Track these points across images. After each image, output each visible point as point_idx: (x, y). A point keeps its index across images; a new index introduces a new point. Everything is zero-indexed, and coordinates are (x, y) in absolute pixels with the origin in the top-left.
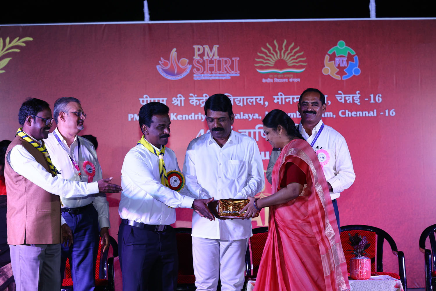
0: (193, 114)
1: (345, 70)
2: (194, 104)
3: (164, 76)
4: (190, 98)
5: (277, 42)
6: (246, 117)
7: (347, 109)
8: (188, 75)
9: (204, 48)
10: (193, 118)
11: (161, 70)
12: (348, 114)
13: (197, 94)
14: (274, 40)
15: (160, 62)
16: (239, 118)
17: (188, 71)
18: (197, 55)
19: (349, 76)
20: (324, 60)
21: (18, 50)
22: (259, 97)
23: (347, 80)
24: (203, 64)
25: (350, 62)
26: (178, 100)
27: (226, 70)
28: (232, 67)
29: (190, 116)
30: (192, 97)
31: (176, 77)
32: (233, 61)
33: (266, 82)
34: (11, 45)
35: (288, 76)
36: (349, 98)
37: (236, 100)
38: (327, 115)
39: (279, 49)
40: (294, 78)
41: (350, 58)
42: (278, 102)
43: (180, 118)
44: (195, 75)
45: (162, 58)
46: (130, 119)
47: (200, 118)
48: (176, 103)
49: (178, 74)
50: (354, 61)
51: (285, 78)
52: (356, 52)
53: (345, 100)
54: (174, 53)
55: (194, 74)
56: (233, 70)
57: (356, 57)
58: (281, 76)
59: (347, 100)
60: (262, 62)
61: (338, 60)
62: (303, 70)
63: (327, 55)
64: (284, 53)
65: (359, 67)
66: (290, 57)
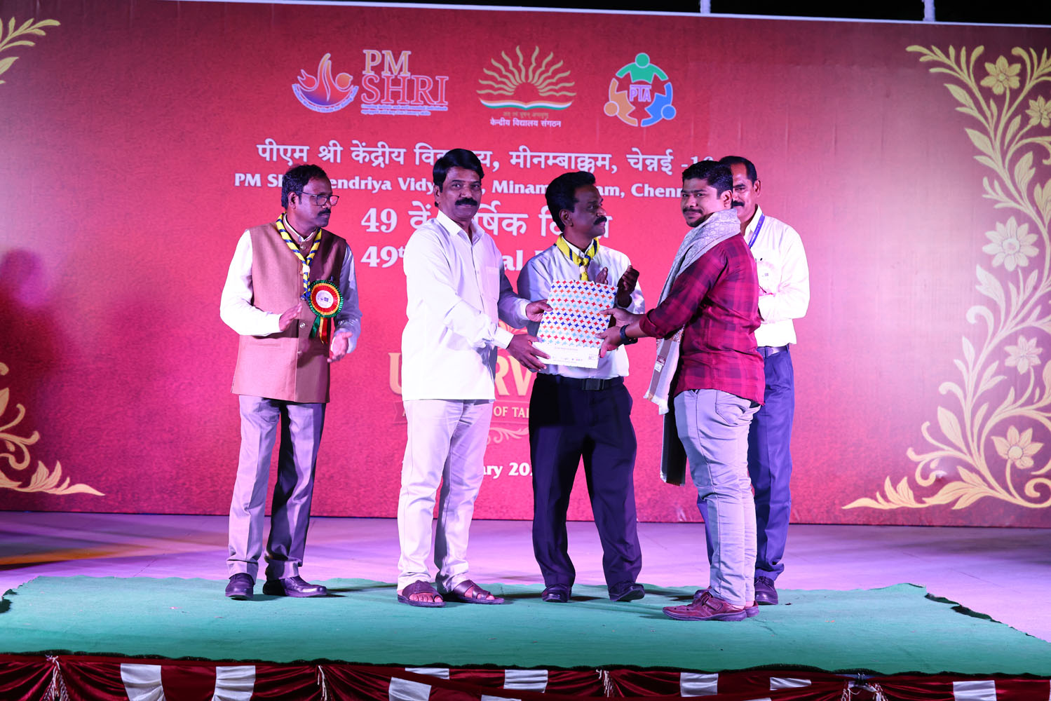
0: (357, 178)
1: (646, 109)
2: (360, 159)
3: (305, 105)
4: (352, 149)
5: (521, 50)
7: (646, 183)
8: (351, 103)
9: (383, 56)
10: (357, 187)
11: (300, 92)
12: (649, 192)
13: (366, 142)
14: (516, 46)
15: (299, 77)
17: (352, 97)
18: (370, 68)
19: (652, 121)
20: (608, 87)
21: (31, 44)
23: (647, 128)
24: (381, 85)
25: (656, 94)
26: (329, 152)
27: (422, 98)
28: (434, 94)
29: (351, 182)
30: (357, 146)
31: (327, 108)
32: (436, 83)
33: (498, 125)
34: (17, 33)
35: (539, 114)
36: (652, 162)
38: (609, 191)
39: (523, 64)
40: (548, 120)
41: (657, 86)
42: (518, 164)
44: (363, 106)
45: (302, 71)
46: (237, 184)
47: (370, 187)
48: (325, 156)
49: (332, 102)
50: (664, 94)
51: (532, 119)
52: (669, 76)
53: (645, 166)
54: (326, 62)
55: (363, 102)
56: (436, 99)
58: (525, 114)
59: (648, 166)
60: (491, 87)
61: (635, 89)
62: (569, 104)
63: (614, 79)
64: (534, 72)
65: (673, 105)
66: (545, 79)
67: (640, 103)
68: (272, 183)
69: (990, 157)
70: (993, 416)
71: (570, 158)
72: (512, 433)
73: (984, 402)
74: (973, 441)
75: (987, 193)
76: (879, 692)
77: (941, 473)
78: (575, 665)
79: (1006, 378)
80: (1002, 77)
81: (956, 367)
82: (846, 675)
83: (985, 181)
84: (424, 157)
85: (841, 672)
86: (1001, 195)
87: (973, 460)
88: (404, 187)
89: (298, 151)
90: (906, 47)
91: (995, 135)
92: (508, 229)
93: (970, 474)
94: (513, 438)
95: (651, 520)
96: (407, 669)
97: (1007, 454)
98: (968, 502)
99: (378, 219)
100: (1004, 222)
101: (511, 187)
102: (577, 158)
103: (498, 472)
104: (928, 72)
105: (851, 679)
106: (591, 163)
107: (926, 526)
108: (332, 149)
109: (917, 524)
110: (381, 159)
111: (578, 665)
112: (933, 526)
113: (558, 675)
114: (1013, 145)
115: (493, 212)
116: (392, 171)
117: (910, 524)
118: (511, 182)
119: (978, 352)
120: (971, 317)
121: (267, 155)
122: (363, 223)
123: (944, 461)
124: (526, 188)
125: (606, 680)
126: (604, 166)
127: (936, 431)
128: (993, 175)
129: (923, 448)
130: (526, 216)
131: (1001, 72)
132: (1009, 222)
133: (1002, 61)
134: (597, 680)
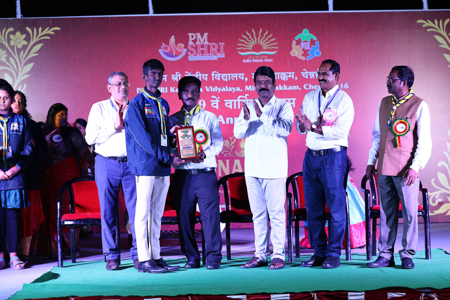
1: (308, 52)
3: (164, 58)
5: (254, 30)
6: (230, 89)
7: (310, 83)
8: (184, 57)
9: (196, 35)
11: (162, 53)
12: (311, 87)
13: (191, 72)
15: (162, 46)
16: (225, 91)
17: (184, 54)
18: (191, 41)
19: (311, 57)
20: (292, 44)
21: (49, 38)
22: (240, 74)
23: (309, 60)
24: (196, 48)
25: (312, 46)
26: (176, 77)
27: (214, 53)
28: (219, 50)
31: (174, 58)
32: (219, 46)
33: (246, 62)
34: (43, 33)
35: (263, 57)
36: (312, 75)
37: (222, 77)
38: (294, 88)
39: (256, 36)
40: (267, 59)
41: (312, 42)
44: (189, 57)
45: (163, 44)
48: (174, 79)
49: (177, 55)
50: (315, 45)
51: (261, 59)
52: (317, 37)
53: (309, 76)
54: (173, 39)
55: (189, 56)
56: (220, 53)
57: (317, 43)
58: (257, 57)
60: (242, 46)
61: (303, 44)
62: (275, 52)
63: (294, 41)
64: (260, 39)
65: (320, 50)
66: (265, 42)
76: (436, 297)
77: (441, 200)
78: (301, 291)
81: (444, 155)
82: (421, 290)
84: (216, 77)
85: (418, 289)
88: (208, 90)
90: (417, 20)
96: (228, 296)
102: (280, 75)
104: (426, 31)
105: (423, 292)
106: (286, 76)
107: (435, 223)
108: (177, 76)
109: (431, 222)
111: (303, 291)
112: (438, 222)
113: (294, 296)
115: (246, 99)
123: (442, 195)
125: (316, 297)
126: (291, 77)
127: (438, 183)
129: (433, 190)
134: (311, 297)
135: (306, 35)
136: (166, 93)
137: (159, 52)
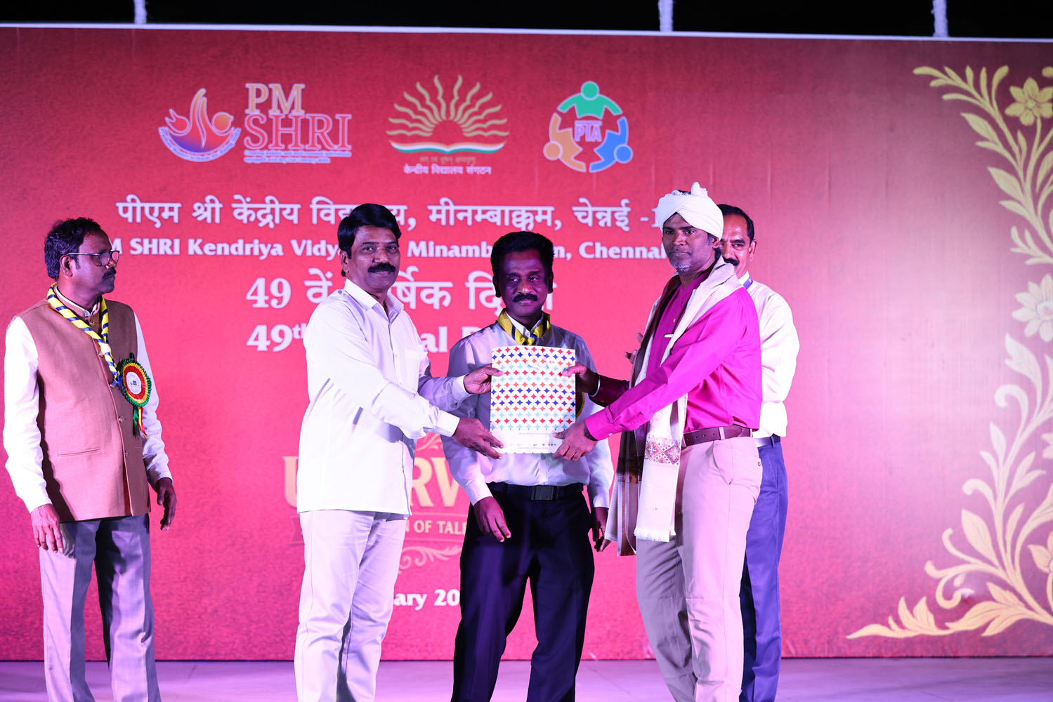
0: (241, 242)
1: (595, 150)
2: (244, 218)
3: (176, 153)
4: (234, 205)
5: (440, 80)
7: (598, 241)
8: (231, 151)
9: (270, 90)
11: (169, 137)
12: (601, 252)
13: (251, 197)
14: (434, 76)
15: (167, 119)
17: (232, 142)
18: (254, 107)
19: (603, 165)
20: (549, 125)
22: (395, 208)
23: (598, 174)
24: (268, 127)
25: (608, 132)
26: (206, 209)
27: (319, 142)
28: (334, 136)
29: (234, 246)
30: (239, 202)
31: (202, 155)
32: (336, 122)
33: (413, 173)
35: (464, 159)
36: (605, 215)
39: (444, 97)
40: (475, 166)
41: (609, 121)
42: (439, 220)
43: (211, 251)
44: (247, 153)
45: (171, 111)
47: (256, 252)
48: (200, 215)
49: (209, 148)
50: (617, 131)
51: (456, 164)
52: (623, 109)
53: (596, 220)
54: (200, 99)
55: (246, 148)
56: (336, 142)
57: (623, 121)
58: (446, 159)
59: (598, 220)
60: (404, 127)
61: (581, 125)
62: (499, 146)
63: (555, 115)
64: (457, 107)
65: (629, 144)
66: (471, 116)
67: (588, 143)
68: (135, 250)
69: (1019, 202)
70: (1031, 519)
71: (503, 212)
72: (437, 553)
73: (1020, 503)
74: (1006, 551)
75: (1016, 246)
77: (968, 592)
79: (1044, 472)
80: (1031, 104)
81: (983, 461)
83: (1014, 231)
84: (322, 214)
86: (1033, 249)
87: (1007, 575)
88: (298, 252)
89: (167, 209)
90: (914, 68)
91: (1025, 175)
92: (429, 301)
93: (1003, 592)
94: (440, 561)
95: (611, 657)
97: (1048, 566)
98: (1001, 626)
99: (268, 292)
100: (1038, 282)
101: (431, 249)
102: (511, 212)
103: (421, 601)
104: (941, 100)
106: (528, 217)
107: (950, 657)
108: (209, 206)
109: (940, 654)
110: (270, 218)
112: (958, 657)
114: (1046, 187)
115: (408, 280)
116: (283, 232)
117: (930, 655)
118: (431, 243)
119: (1010, 442)
120: (1001, 401)
121: (129, 216)
122: (249, 297)
123: (971, 577)
124: (449, 249)
126: (545, 221)
127: (961, 541)
128: (1022, 224)
129: (945, 561)
130: (449, 285)
131: (1030, 98)
132: (1044, 281)
133: (1031, 84)
135: (593, 99)
136: (177, 256)
137: (158, 135)
